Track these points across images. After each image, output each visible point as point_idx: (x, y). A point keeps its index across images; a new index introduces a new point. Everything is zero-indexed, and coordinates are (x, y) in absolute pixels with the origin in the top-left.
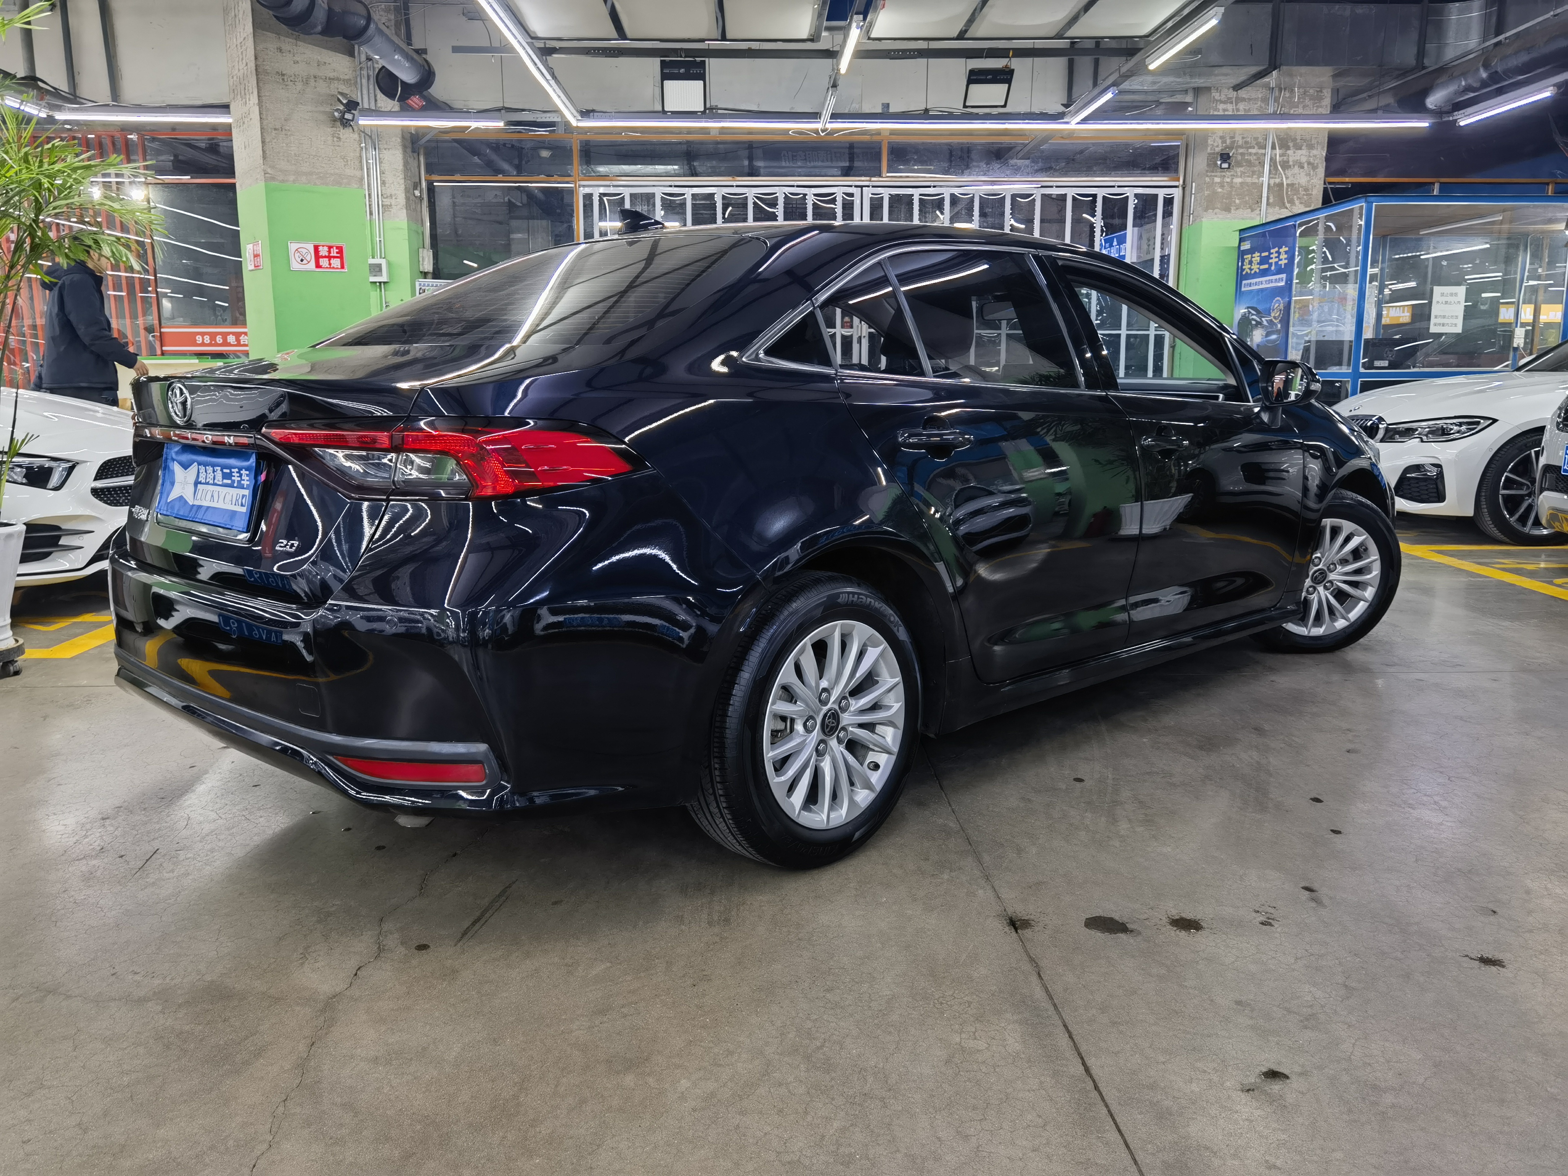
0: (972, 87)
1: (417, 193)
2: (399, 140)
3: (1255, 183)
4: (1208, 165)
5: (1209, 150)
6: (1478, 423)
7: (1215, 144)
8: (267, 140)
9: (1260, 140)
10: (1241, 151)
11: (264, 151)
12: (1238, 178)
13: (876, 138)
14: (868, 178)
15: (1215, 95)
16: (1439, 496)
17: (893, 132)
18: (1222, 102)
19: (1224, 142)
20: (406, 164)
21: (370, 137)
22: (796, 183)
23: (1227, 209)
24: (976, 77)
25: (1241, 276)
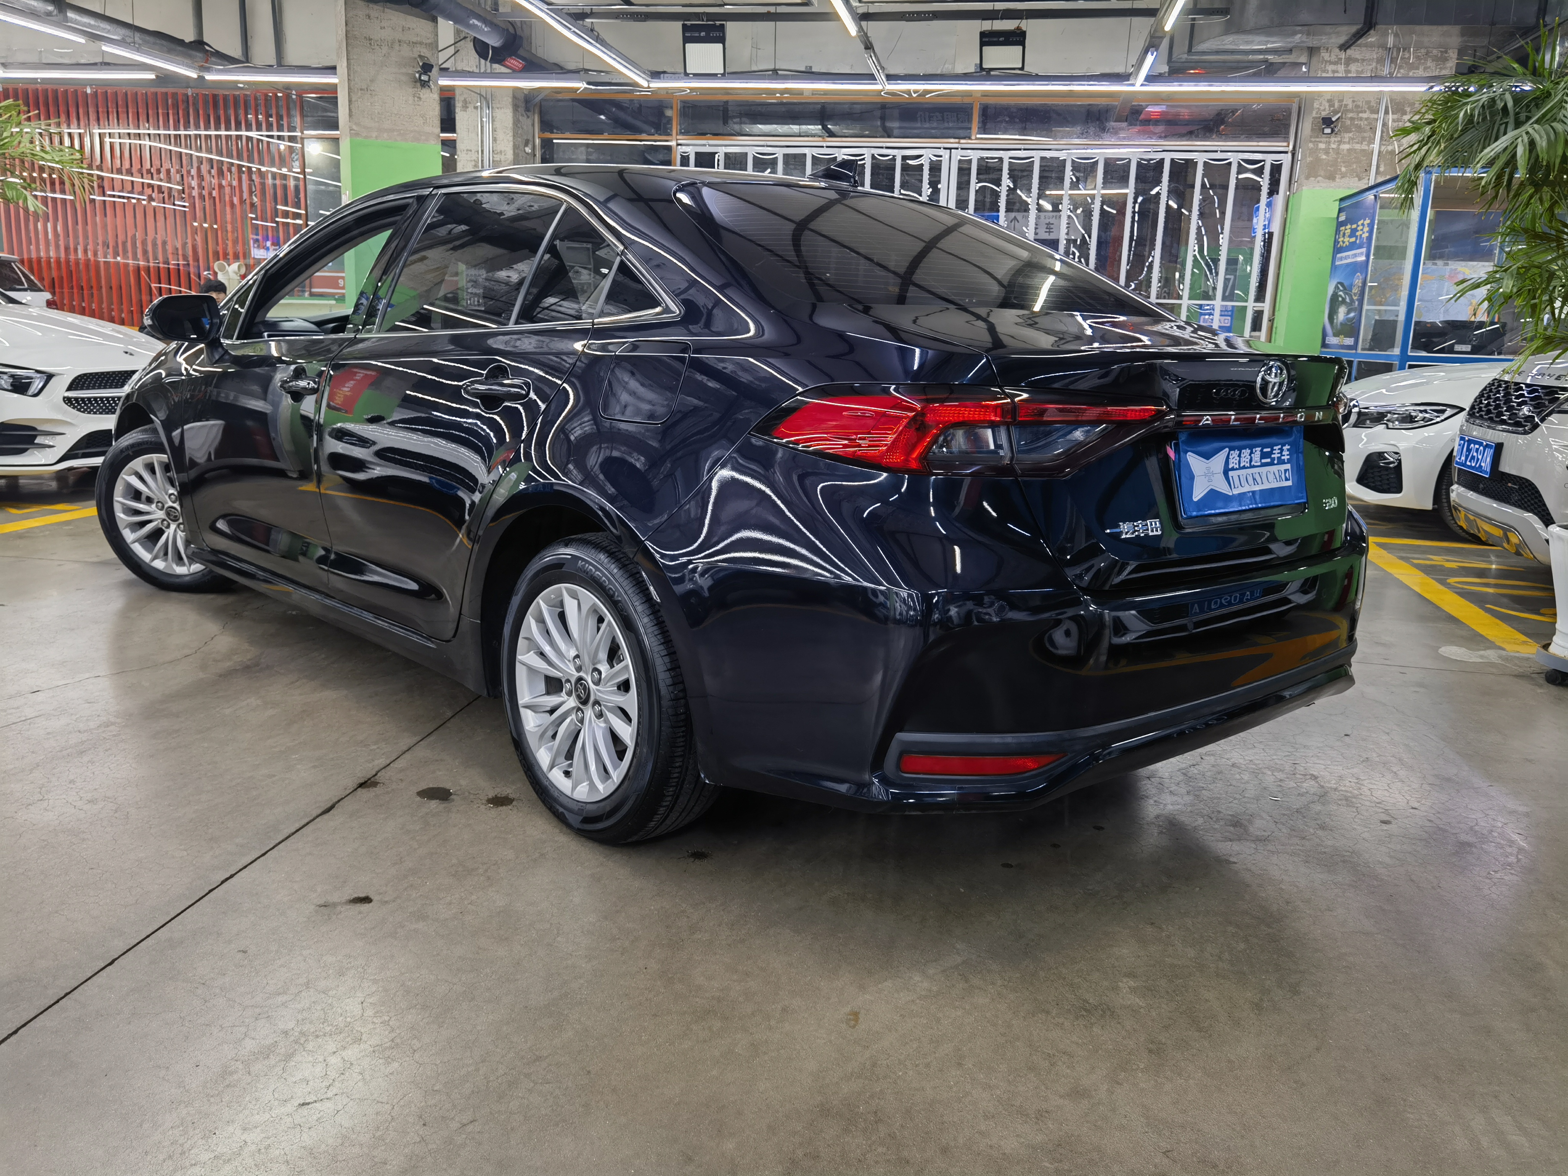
0: (984, 48)
1: (528, 150)
2: (510, 100)
3: (1364, 150)
4: (1312, 130)
5: (1314, 115)
6: (1443, 411)
7: (1322, 108)
8: (353, 99)
9: (1373, 104)
10: (1350, 115)
11: (350, 109)
12: (1345, 144)
13: (967, 100)
14: (957, 140)
15: (1325, 55)
16: (1397, 488)
17: (986, 94)
18: (1331, 63)
19: (1331, 105)
20: (516, 123)
21: (486, 98)
22: (884, 145)
23: (1331, 177)
24: (988, 39)
25: (1337, 249)
